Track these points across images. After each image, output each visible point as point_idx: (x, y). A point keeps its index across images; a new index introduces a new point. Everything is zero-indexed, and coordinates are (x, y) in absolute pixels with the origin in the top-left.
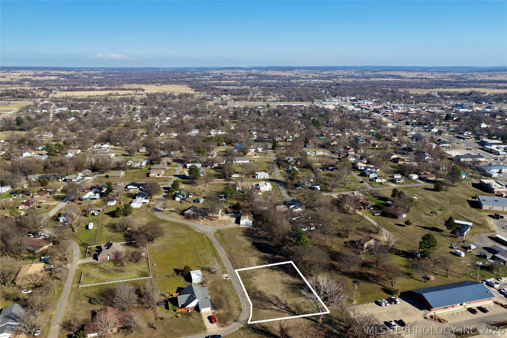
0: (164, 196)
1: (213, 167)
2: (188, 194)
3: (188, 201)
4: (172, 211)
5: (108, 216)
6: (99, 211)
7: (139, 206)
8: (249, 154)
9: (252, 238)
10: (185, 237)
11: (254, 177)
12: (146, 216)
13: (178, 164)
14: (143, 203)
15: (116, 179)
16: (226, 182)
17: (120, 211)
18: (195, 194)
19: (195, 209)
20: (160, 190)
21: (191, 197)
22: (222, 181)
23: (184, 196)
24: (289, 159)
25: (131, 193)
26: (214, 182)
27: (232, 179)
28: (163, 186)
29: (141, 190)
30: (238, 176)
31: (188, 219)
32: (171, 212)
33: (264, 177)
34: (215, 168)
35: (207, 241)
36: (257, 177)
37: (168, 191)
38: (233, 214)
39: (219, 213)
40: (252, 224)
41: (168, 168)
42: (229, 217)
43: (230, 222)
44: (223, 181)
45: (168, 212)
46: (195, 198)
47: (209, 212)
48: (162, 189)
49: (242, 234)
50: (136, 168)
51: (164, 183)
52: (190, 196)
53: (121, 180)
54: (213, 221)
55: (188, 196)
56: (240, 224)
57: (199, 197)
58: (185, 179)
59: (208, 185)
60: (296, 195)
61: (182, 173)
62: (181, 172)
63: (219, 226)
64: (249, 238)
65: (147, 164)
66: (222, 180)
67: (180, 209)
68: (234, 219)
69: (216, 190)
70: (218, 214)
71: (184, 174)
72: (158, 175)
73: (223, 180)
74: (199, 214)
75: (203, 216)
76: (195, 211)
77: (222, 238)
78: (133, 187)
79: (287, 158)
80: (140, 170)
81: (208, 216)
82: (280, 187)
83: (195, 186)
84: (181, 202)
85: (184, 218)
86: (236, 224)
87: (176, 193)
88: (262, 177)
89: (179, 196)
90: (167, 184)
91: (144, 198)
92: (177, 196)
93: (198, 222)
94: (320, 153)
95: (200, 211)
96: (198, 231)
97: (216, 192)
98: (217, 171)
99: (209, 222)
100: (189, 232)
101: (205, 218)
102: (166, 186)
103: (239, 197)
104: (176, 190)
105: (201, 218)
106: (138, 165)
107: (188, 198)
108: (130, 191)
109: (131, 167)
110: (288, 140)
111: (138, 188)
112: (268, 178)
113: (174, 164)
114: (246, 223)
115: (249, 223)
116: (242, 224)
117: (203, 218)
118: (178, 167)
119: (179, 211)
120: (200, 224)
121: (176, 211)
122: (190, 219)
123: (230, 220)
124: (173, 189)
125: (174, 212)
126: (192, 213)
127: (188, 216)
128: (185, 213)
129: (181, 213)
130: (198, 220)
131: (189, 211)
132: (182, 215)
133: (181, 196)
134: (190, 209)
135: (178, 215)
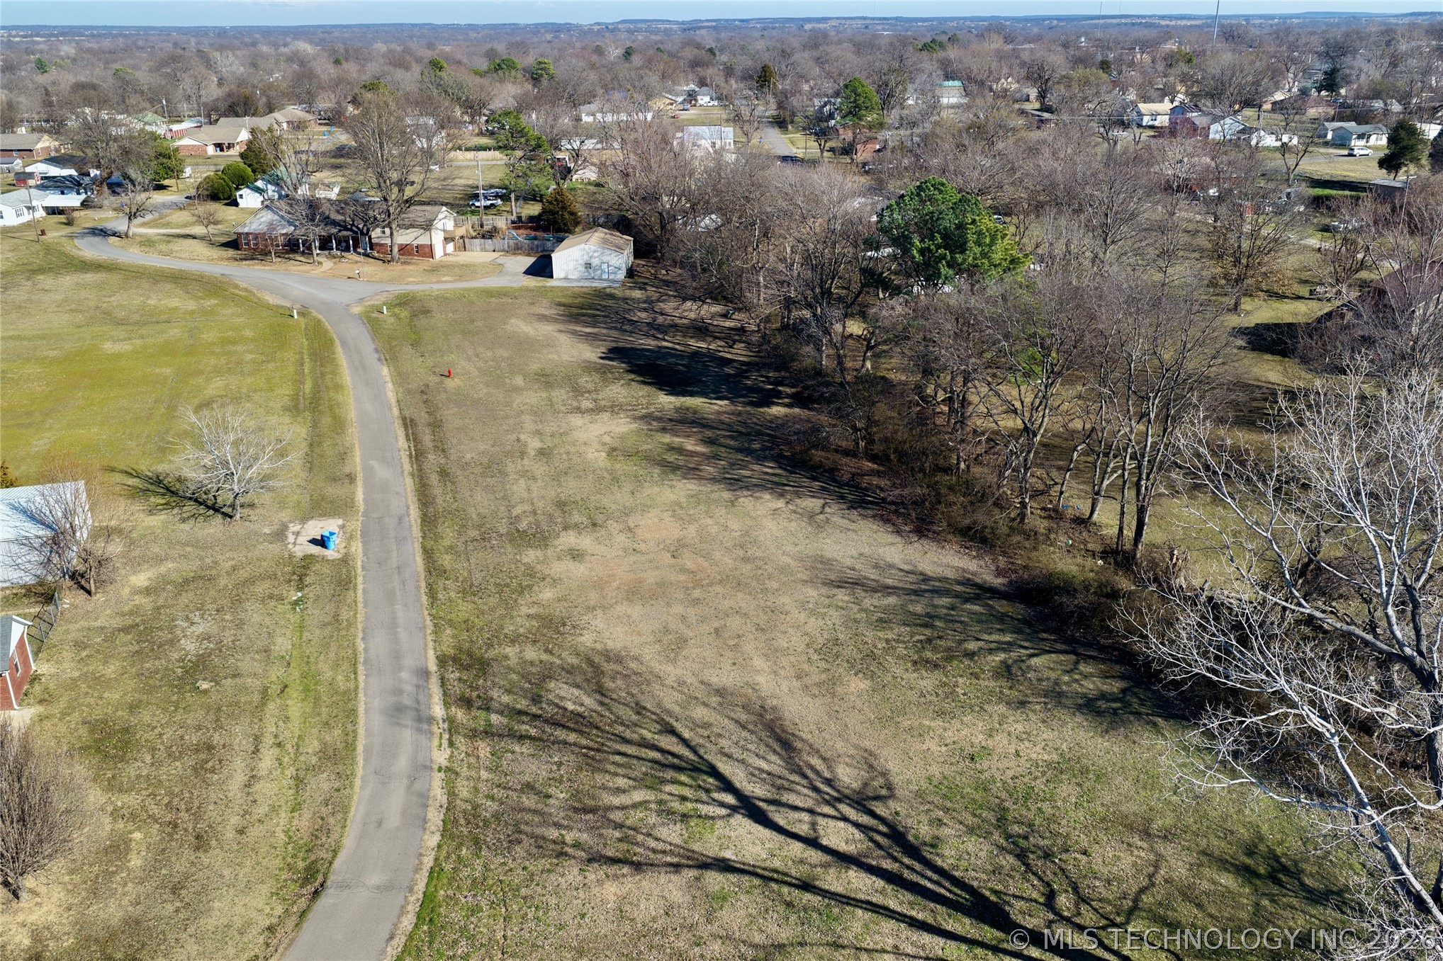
0: (190, 197)
7: (12, 219)
8: (656, 105)
9: (611, 329)
12: (13, 250)
13: (338, 130)
35: (299, 342)
38: (521, 242)
39: (438, 230)
40: (621, 277)
42: (498, 254)
43: (496, 269)
49: (548, 312)
54: (393, 267)
56: (550, 275)
59: (435, 167)
63: (418, 284)
64: (588, 330)
68: (522, 262)
70: (427, 227)
72: (220, 147)
77: (414, 327)
78: (55, 170)
81: (373, 246)
86: (525, 279)
89: (259, 182)
92: (247, 187)
93: (305, 267)
96: (274, 300)
101: (353, 256)
105: (332, 257)
113: (324, 129)
114: (588, 266)
115: (605, 266)
116: (562, 276)
117: (342, 257)
118: (333, 135)
119: (228, 235)
120: (305, 273)
121: (206, 236)
122: (262, 260)
123: (501, 264)
124: (246, 167)
125: (194, 238)
126: (284, 232)
127: (258, 252)
128: (240, 234)
129: (229, 241)
130: (310, 261)
131: (262, 220)
132: (227, 249)
133: (270, 186)
134: (269, 209)
135: (206, 247)
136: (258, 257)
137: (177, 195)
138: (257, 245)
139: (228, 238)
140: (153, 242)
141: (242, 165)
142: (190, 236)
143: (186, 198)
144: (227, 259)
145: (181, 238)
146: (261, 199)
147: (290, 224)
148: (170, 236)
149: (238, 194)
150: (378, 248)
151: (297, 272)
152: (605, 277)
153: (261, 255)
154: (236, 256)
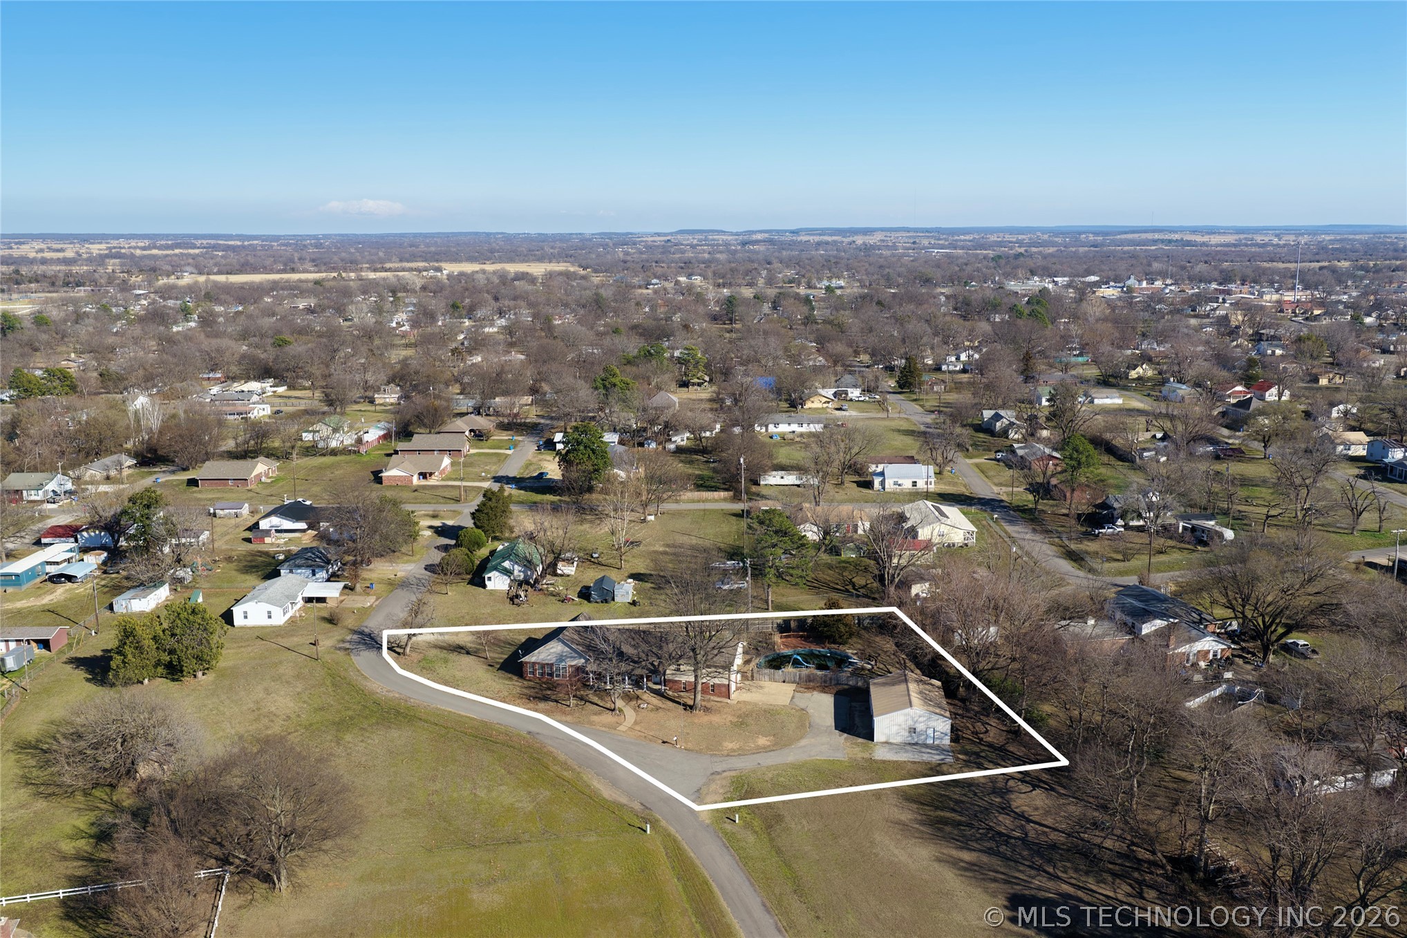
0: (429, 568)
1: (672, 447)
2: (550, 558)
3: (552, 594)
4: (459, 649)
5: (81, 674)
6: (45, 644)
7: (279, 619)
8: (814, 404)
9: (989, 852)
10: (517, 841)
11: (868, 485)
12: (298, 677)
13: (520, 438)
14: (309, 600)
15: (231, 491)
16: (738, 507)
17: (139, 648)
18: (589, 559)
19: (589, 641)
20: (413, 536)
21: (569, 570)
22: (718, 500)
23: (528, 564)
24: (997, 417)
25: (267, 554)
26: (683, 506)
27: (764, 492)
28: (437, 523)
29: (323, 537)
30: (791, 479)
31: (546, 700)
32: (453, 656)
33: (914, 484)
34: (680, 450)
35: (673, 886)
36: (883, 483)
37: (453, 542)
38: (809, 670)
39: (735, 668)
40: (947, 741)
41: (473, 451)
42: (790, 688)
43: (803, 722)
44: (725, 500)
45: (434, 652)
46: (591, 576)
47: (676, 659)
48: (428, 533)
49: (906, 816)
50: (334, 452)
51: (443, 508)
52: (563, 568)
53: (250, 494)
54: (700, 718)
55: (551, 569)
56: (870, 736)
57: (613, 574)
58: (544, 493)
59: (652, 518)
60: (1116, 564)
61: (532, 468)
62: (528, 465)
63: (741, 753)
64: (967, 856)
65: (386, 437)
66: (716, 495)
67: (506, 636)
68: (822, 705)
69: (694, 541)
70: (727, 667)
71: (542, 474)
72: (424, 475)
73: (722, 494)
74: (612, 667)
75: (637, 683)
76: (591, 649)
77: (779, 851)
78: (287, 524)
79: (988, 414)
80: (353, 456)
81: (666, 682)
82: (1010, 529)
83: (591, 522)
84: (513, 599)
85: (521, 697)
86: (842, 739)
87: (493, 553)
88: (907, 484)
89: (507, 564)
90: (456, 513)
91: (322, 574)
92: (495, 569)
93: (608, 718)
94: (1108, 401)
95: (621, 654)
96: (607, 792)
97: (693, 548)
98: (691, 462)
99: (673, 720)
100: (546, 793)
101: (647, 696)
102: (450, 523)
103: (821, 576)
104: (495, 538)
105: (628, 697)
106: (349, 440)
107: (549, 579)
108: (268, 540)
109: (311, 450)
110: (944, 368)
111: (311, 527)
112: (932, 488)
113: (504, 436)
114: (913, 730)
115: (930, 732)
116: (883, 739)
117: (638, 697)
118: (518, 449)
119: (500, 647)
120: (613, 731)
121: (479, 650)
122: (557, 701)
123: (803, 709)
124: (480, 531)
125: (468, 653)
126: (573, 663)
127: (545, 683)
128: (526, 663)
129: (506, 660)
130: (608, 705)
131: (552, 651)
132: (510, 675)
133: (516, 566)
134: (560, 640)
135: (487, 671)
136: (549, 692)
137: (415, 562)
138: (542, 674)
139: (502, 653)
140: (431, 662)
141: (476, 530)
142: (462, 648)
143: (426, 569)
144: (519, 698)
145: (456, 653)
146: (509, 581)
147: (581, 656)
148: (442, 648)
149: (486, 576)
150: (671, 684)
151: (603, 729)
152: (930, 741)
153: (549, 689)
154: (525, 691)
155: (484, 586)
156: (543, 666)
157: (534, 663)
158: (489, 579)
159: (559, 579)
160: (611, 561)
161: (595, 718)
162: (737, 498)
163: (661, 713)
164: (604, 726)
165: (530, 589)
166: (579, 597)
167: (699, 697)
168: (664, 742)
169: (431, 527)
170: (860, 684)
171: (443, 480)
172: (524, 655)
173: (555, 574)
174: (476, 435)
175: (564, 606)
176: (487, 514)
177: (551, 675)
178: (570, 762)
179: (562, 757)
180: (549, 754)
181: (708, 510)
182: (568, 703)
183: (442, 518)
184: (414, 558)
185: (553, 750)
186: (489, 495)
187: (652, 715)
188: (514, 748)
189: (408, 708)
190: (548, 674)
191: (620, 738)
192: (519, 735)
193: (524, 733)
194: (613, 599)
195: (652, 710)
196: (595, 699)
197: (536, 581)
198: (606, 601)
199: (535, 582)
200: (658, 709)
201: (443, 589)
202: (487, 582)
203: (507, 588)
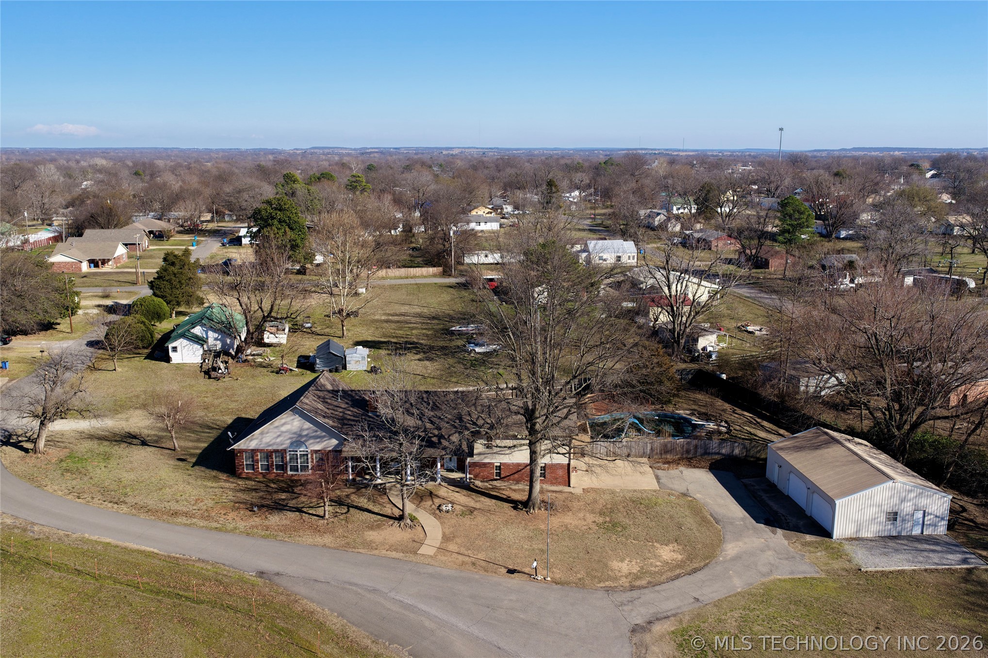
0: (91, 344)
3: (261, 365)
4: (130, 439)
8: (478, 214)
13: (202, 239)
16: (448, 281)
18: (300, 329)
21: (279, 339)
22: (427, 274)
23: (226, 330)
24: (654, 214)
26: (391, 281)
27: (470, 269)
28: (109, 302)
30: (494, 259)
31: (279, 507)
32: (120, 450)
33: (618, 259)
36: (588, 259)
40: (941, 529)
41: (152, 248)
44: (434, 276)
45: (88, 445)
46: (308, 346)
48: (95, 311)
51: (115, 290)
52: (270, 337)
54: (544, 520)
55: (256, 339)
59: (362, 291)
61: (217, 258)
62: (213, 256)
65: (56, 238)
66: (425, 271)
67: (199, 414)
69: (418, 310)
71: (228, 262)
72: (94, 263)
73: (431, 270)
84: (209, 372)
85: (237, 505)
87: (177, 325)
88: (612, 259)
89: (198, 331)
90: (131, 294)
92: (183, 336)
93: (394, 533)
97: (419, 315)
101: (445, 491)
102: (124, 301)
104: (181, 314)
105: (416, 496)
107: (255, 349)
112: (635, 263)
113: (187, 237)
114: (893, 516)
115: (919, 516)
116: (850, 532)
117: (431, 494)
118: (201, 246)
119: (194, 432)
120: (412, 558)
121: (161, 438)
122: (299, 510)
123: (684, 495)
124: (160, 300)
125: (144, 443)
126: (318, 447)
127: (272, 481)
128: (241, 451)
129: (205, 450)
130: (388, 510)
131: (283, 429)
132: (214, 473)
133: (211, 334)
134: (297, 412)
135: (176, 468)
136: (283, 496)
137: (74, 339)
138: (268, 468)
139: (198, 441)
140: (81, 460)
141: (155, 299)
142: (134, 437)
143: (87, 345)
144: (234, 509)
145: (123, 445)
146: (201, 352)
147: (332, 435)
148: (101, 438)
149: (170, 346)
150: (477, 470)
151: (394, 554)
152: (917, 531)
153: (282, 490)
154: (242, 496)
155: (168, 359)
156: (268, 454)
157: (254, 452)
158: (175, 349)
159: (268, 350)
160: (327, 330)
161: (372, 535)
162: (446, 273)
163: (480, 519)
164: (392, 548)
165: (230, 361)
166: (298, 367)
167: (537, 487)
168: (511, 571)
169: (99, 306)
170: (737, 451)
171: (117, 267)
172: (237, 440)
173: (261, 343)
174: (155, 236)
175: (280, 378)
176: (169, 281)
177: (283, 467)
178: (353, 631)
179: (335, 622)
180: (307, 616)
181: (421, 284)
182: (320, 512)
183: (115, 298)
184: (73, 335)
185: (312, 606)
186: (171, 258)
187: (467, 521)
188: (236, 610)
189: (26, 545)
190: (278, 467)
191: (430, 570)
192: (241, 580)
193: (251, 576)
194: (345, 368)
195: (463, 514)
196: (363, 502)
197: (239, 350)
198: (337, 370)
199: (237, 352)
200: (472, 511)
201: (110, 365)
202: (171, 354)
203: (199, 360)
